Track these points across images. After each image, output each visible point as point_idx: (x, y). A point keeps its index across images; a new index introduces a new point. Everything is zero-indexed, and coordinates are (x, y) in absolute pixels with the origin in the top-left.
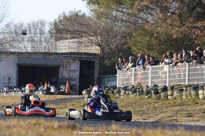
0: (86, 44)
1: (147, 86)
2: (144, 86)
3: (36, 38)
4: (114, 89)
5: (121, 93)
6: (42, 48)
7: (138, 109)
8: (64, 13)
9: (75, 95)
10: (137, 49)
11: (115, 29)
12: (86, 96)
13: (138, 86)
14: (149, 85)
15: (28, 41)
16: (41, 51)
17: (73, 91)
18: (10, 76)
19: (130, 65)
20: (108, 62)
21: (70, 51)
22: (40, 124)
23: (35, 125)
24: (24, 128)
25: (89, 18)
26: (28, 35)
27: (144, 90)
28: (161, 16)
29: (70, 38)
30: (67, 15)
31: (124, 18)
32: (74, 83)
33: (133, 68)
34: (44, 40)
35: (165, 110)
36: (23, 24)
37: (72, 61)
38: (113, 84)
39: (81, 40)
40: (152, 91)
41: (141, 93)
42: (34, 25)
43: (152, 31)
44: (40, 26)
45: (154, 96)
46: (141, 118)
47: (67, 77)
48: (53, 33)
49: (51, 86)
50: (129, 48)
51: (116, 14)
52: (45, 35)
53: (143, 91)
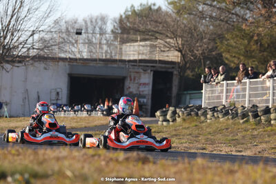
0: (162, 49)
1: (242, 106)
2: (239, 106)
3: (94, 40)
4: (198, 110)
5: (208, 116)
6: (102, 53)
7: (230, 138)
8: (132, 6)
9: (145, 117)
10: (231, 56)
11: (202, 28)
12: (161, 119)
13: (230, 106)
14: (246, 106)
15: (84, 43)
16: (101, 57)
17: (143, 112)
18: (58, 90)
19: (220, 77)
20: (191, 74)
21: (140, 58)
22: (99, 156)
23: (93, 156)
24: (79, 161)
25: (167, 13)
26: (84, 36)
27: (239, 111)
28: (263, 12)
29: (141, 41)
30: (136, 9)
31: (214, 14)
32: (145, 100)
33: (225, 82)
34: (105, 42)
35: (267, 139)
36: (77, 20)
37: (141, 71)
38: (197, 103)
39: (155, 44)
40: (250, 114)
41: (235, 115)
42: (91, 22)
43: (251, 32)
44: (100, 23)
45: (252, 120)
46: (234, 149)
47: (135, 92)
48: (118, 33)
49: (114, 104)
50: (220, 55)
51: (203, 8)
52: (107, 35)
53: (237, 114)
